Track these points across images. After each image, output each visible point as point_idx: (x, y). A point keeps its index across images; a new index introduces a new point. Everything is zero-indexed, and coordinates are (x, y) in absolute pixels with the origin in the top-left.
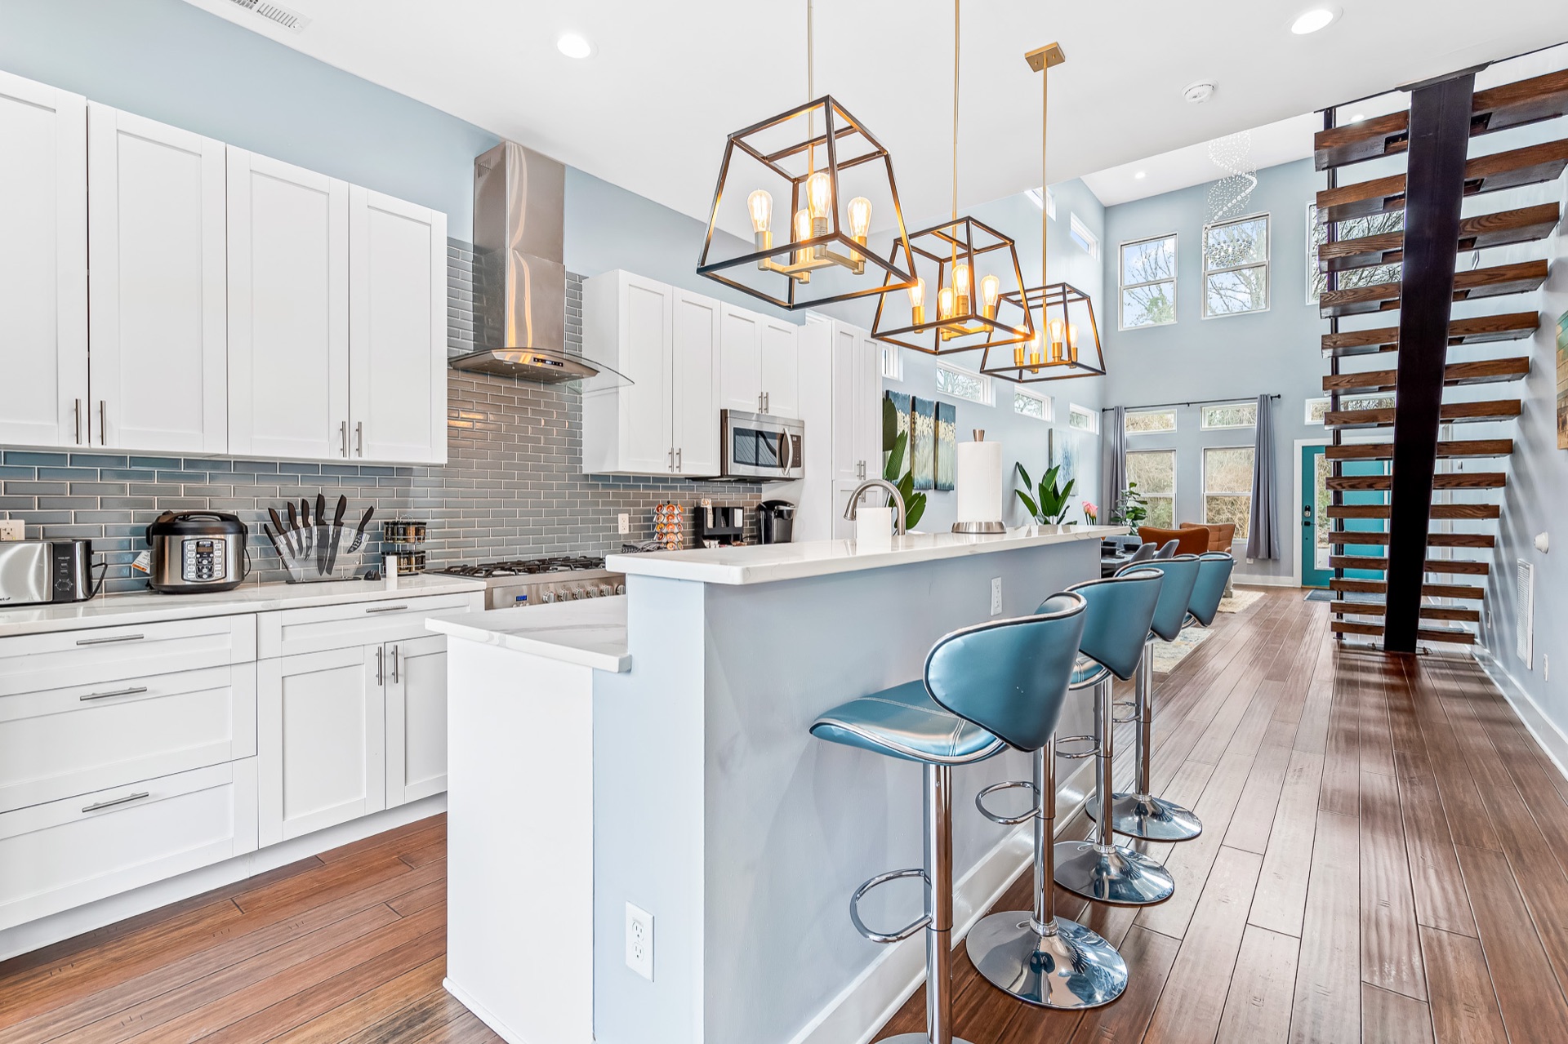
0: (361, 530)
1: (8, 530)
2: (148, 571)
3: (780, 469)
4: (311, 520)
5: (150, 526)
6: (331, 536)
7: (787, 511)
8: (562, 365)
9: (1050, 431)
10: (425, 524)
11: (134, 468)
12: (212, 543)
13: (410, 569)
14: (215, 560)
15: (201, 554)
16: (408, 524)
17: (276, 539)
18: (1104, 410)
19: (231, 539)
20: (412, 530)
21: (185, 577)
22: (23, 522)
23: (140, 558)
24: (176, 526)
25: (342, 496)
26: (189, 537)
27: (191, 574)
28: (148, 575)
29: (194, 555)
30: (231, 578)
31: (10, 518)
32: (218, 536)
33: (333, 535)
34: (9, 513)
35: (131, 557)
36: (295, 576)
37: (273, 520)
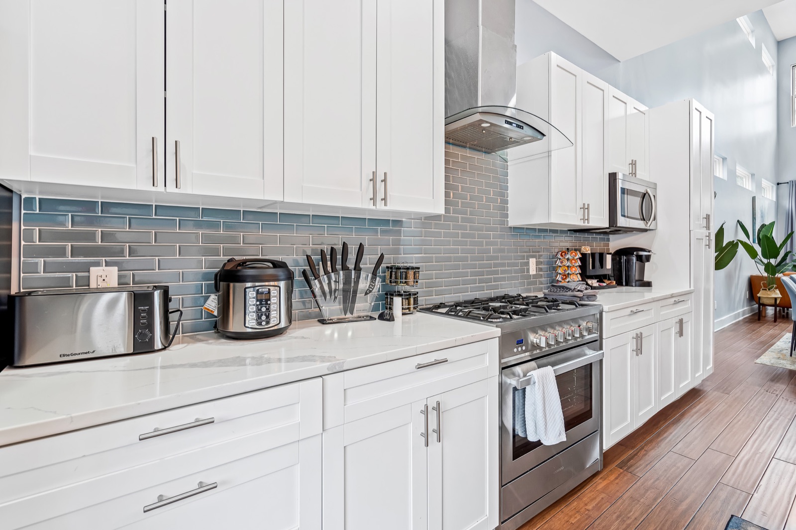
0: (374, 274)
1: (104, 277)
2: (216, 313)
3: (642, 222)
4: (339, 267)
5: (219, 272)
6: (353, 280)
7: (646, 256)
8: (523, 129)
9: (754, 199)
10: (419, 268)
11: (205, 219)
12: (269, 289)
13: (409, 309)
14: (272, 307)
15: (261, 301)
16: (408, 269)
17: (312, 282)
18: (778, 184)
19: (282, 284)
20: (411, 273)
21: (246, 325)
22: (116, 268)
23: (209, 302)
24: (240, 274)
25: (361, 244)
26: (249, 284)
27: (251, 322)
28: (216, 317)
29: (255, 302)
30: (283, 324)
31: (106, 266)
32: (272, 283)
33: (354, 279)
34: (105, 260)
35: (202, 300)
36: (326, 316)
37: (310, 266)
